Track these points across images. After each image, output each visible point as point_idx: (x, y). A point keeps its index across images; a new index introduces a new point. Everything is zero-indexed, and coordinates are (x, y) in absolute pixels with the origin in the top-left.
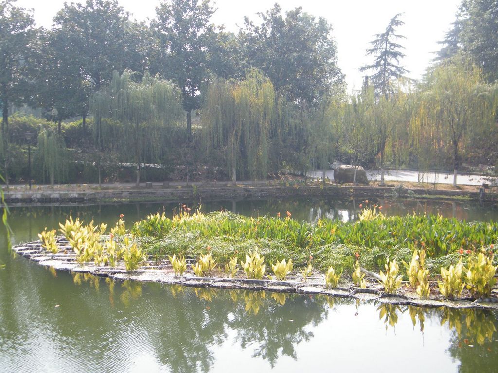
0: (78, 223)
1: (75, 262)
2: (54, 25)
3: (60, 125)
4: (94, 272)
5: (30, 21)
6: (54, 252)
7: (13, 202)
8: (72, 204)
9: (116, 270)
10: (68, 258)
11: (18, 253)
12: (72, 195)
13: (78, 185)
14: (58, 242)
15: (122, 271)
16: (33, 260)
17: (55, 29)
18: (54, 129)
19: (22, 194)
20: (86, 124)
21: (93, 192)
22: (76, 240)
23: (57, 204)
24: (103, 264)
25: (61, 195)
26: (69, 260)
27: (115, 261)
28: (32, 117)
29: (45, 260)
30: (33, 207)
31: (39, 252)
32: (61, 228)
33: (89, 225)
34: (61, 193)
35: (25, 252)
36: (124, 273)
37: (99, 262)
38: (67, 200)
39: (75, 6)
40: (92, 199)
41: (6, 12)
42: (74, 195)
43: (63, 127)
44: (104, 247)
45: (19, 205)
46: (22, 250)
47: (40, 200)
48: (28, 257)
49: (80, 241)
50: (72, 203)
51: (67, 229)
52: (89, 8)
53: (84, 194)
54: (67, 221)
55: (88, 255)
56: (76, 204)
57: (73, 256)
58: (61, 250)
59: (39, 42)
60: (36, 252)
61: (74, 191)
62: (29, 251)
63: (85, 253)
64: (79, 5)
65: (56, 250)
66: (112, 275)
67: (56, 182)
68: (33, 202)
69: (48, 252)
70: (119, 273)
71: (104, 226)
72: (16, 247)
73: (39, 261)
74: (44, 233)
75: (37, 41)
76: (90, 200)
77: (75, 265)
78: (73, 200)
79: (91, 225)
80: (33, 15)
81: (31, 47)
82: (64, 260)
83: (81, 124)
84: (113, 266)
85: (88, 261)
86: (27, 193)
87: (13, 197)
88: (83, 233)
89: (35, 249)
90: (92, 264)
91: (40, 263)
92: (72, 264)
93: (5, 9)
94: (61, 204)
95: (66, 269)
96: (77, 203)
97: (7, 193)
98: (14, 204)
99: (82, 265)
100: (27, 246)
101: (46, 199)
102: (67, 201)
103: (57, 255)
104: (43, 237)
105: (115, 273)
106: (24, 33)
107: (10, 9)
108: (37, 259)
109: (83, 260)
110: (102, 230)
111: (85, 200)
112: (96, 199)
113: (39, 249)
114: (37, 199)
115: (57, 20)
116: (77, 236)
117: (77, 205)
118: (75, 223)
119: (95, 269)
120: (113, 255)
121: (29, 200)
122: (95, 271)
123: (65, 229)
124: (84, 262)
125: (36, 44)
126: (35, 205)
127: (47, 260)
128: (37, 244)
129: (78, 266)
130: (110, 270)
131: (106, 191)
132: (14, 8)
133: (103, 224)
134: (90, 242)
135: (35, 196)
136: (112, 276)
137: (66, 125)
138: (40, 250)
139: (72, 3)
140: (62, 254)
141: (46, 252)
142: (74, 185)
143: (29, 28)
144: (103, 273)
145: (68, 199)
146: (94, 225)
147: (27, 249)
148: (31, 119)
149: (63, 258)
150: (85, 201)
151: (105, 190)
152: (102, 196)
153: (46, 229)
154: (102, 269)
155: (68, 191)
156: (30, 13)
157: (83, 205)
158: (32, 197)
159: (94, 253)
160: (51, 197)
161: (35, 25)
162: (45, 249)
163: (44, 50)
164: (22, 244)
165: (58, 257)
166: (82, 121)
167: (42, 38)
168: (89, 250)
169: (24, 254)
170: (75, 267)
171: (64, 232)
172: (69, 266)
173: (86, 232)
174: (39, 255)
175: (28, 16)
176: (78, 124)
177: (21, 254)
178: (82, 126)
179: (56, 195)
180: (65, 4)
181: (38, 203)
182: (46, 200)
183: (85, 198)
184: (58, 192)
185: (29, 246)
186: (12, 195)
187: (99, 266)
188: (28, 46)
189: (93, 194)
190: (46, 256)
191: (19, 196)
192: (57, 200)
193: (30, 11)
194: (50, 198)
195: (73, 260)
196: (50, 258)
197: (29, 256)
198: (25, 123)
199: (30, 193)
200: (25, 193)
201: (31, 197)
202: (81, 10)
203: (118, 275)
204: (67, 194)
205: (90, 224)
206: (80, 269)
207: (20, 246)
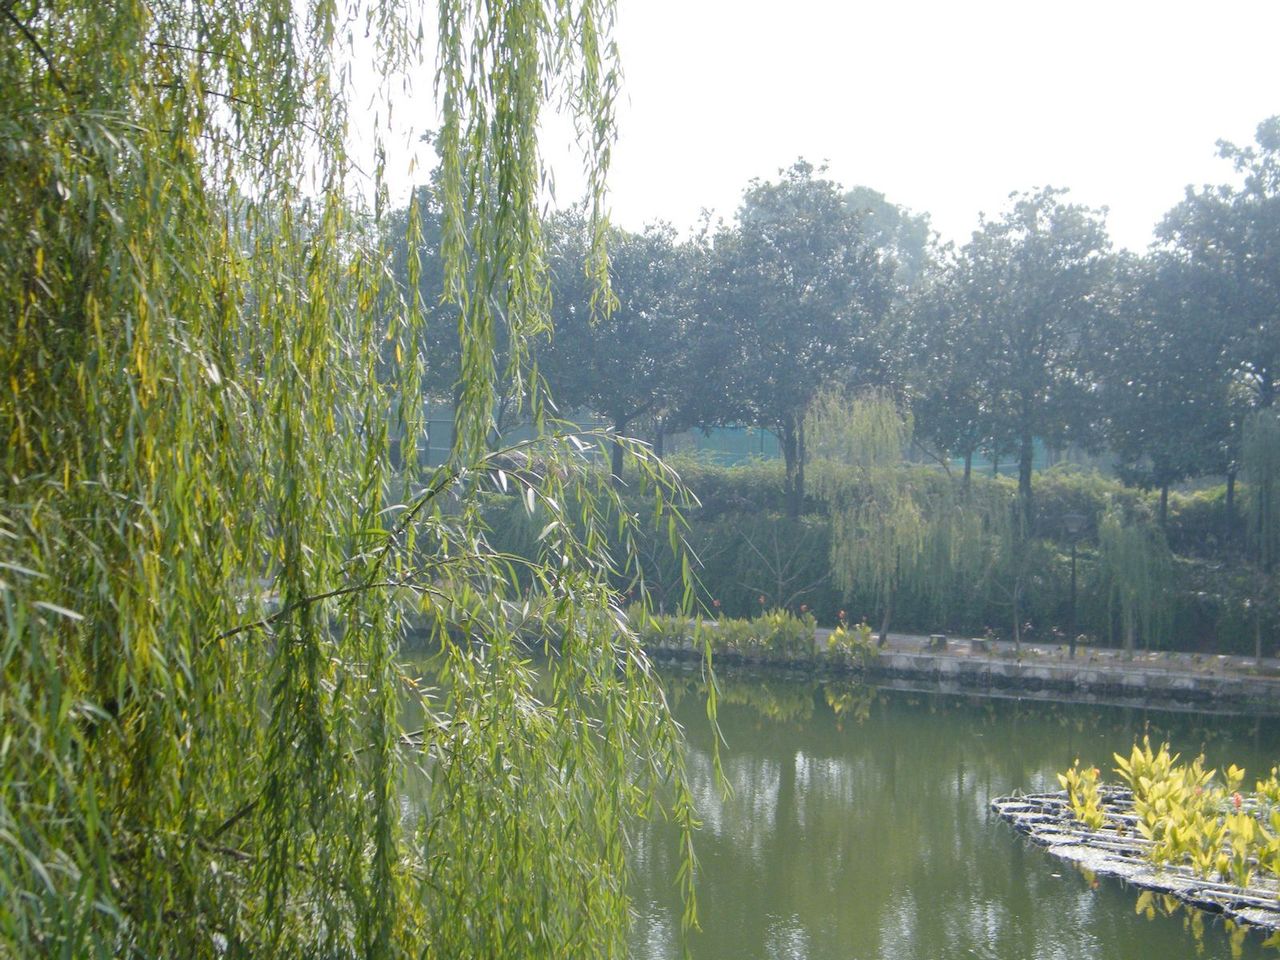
0: (1164, 756)
1: (1141, 860)
2: (1155, 244)
3: (1164, 497)
4: (1185, 895)
5: (1094, 238)
6: (1090, 825)
7: (1028, 687)
8: (1175, 707)
9: (1247, 898)
10: (1126, 847)
11: (1004, 817)
12: (1177, 684)
13: (1196, 655)
14: (1107, 800)
15: (1266, 902)
16: (1035, 841)
17: (1157, 254)
18: (1152, 507)
19: (1049, 669)
20: (1235, 498)
21: (1236, 678)
22: (1150, 801)
23: (1137, 703)
24: (1215, 875)
25: (1148, 678)
26: (1124, 853)
27: (1246, 872)
28: (1096, 476)
29: (1064, 844)
30: (1076, 704)
31: (1055, 822)
32: (1118, 766)
33: (1190, 765)
34: (1150, 673)
35: (1021, 815)
36: (1270, 909)
37: (1205, 869)
38: (1165, 695)
39: (1216, 192)
40: (1235, 698)
41: (1041, 220)
42: (1186, 682)
43: (1175, 504)
44: (1223, 831)
45: (1042, 695)
46: (1014, 810)
47: (1093, 689)
48: (1024, 830)
49: (1160, 804)
50: (1178, 705)
51: (1134, 769)
52: (1251, 197)
53: (1212, 683)
54: (1136, 750)
55: (1176, 844)
56: (1189, 707)
57: (1139, 843)
58: (1109, 823)
59: (1116, 289)
60: (1047, 821)
61: (1186, 671)
62: (1030, 815)
63: (1168, 839)
64: (1226, 191)
65: (1097, 821)
66: (1231, 908)
67: (1140, 645)
68: (1076, 692)
69: (1078, 823)
70: (1256, 906)
71: (1236, 773)
72: (1000, 801)
73: (1050, 844)
74: (1071, 773)
75: (1111, 286)
76: (1226, 699)
77: (1139, 868)
78: (1181, 695)
79: (1196, 766)
80: (1103, 223)
81: (1095, 301)
82: (1113, 851)
83: (1221, 498)
84: (1240, 884)
85: (1175, 861)
86: (1064, 666)
87: (1029, 674)
88: (1171, 786)
89: (1047, 811)
90: (1183, 871)
91: (1051, 850)
92: (1134, 863)
93: (1040, 213)
94: (1147, 703)
95: (1113, 874)
96: (1191, 704)
97: (1015, 663)
98: (1029, 693)
99: (1158, 870)
100: (1027, 802)
101: (1109, 686)
102: (1164, 698)
103: (1097, 834)
104: (1069, 783)
105: (1242, 905)
106: (1081, 268)
107: (1052, 212)
108: (1048, 838)
109: (1161, 858)
110: (1230, 783)
111: (1213, 698)
112: (1244, 697)
113: (1056, 813)
114: (1087, 683)
115: (1165, 231)
116: (1155, 790)
117: (1191, 711)
118: (1156, 754)
119: (1190, 886)
120: (1242, 855)
121: (1067, 686)
122: (1191, 892)
123: (1129, 769)
124: (1165, 863)
125: (1109, 293)
126: (1081, 700)
127: (1069, 844)
128: (1054, 801)
129: (1147, 872)
130: (1230, 894)
131: (1273, 679)
132: (1060, 208)
133: (1233, 768)
134: (1186, 812)
135: (1082, 676)
136: (1234, 912)
137: (1183, 497)
138: (1059, 817)
139: (1207, 187)
140: (1111, 834)
141: (1072, 824)
142: (1186, 657)
143: (1093, 253)
144: (1209, 900)
145: (1166, 690)
146: (1206, 767)
147: (1027, 810)
148: (1093, 481)
149: (1113, 846)
150: (1214, 702)
151: (1270, 675)
152: (1261, 690)
153: (1077, 762)
154: (1210, 888)
155: (1168, 670)
156: (1098, 219)
157: (1206, 712)
158: (1076, 679)
159: (1193, 841)
160: (1124, 682)
161: (1110, 246)
162: (1072, 816)
163: (1126, 307)
164: (1017, 795)
165: (1099, 839)
166: (1224, 488)
167: (1123, 278)
168: (1180, 831)
169: (1017, 822)
170: (1140, 873)
171: (1127, 777)
172: (1121, 869)
173: (1179, 784)
174: (1053, 828)
175: (1093, 225)
176: (1217, 495)
177: (1010, 819)
178: (1225, 502)
179: (1135, 678)
180: (1189, 190)
181: (1090, 695)
182: (1110, 689)
183: (1214, 693)
184: (1141, 671)
185: (1033, 802)
186: (1025, 668)
187: (1203, 879)
188: (1087, 298)
189: (1237, 684)
190: (1069, 833)
191: (1043, 673)
192: (1138, 692)
193: (1099, 213)
194: (1120, 685)
195: (1138, 854)
196: (1080, 839)
197: (1028, 829)
198: (1079, 489)
199: (1073, 667)
200: (1058, 666)
201: (1072, 677)
202: (1231, 202)
203: (1253, 911)
204: (1165, 679)
205: (1194, 764)
206: (1148, 880)
207: (1012, 800)
